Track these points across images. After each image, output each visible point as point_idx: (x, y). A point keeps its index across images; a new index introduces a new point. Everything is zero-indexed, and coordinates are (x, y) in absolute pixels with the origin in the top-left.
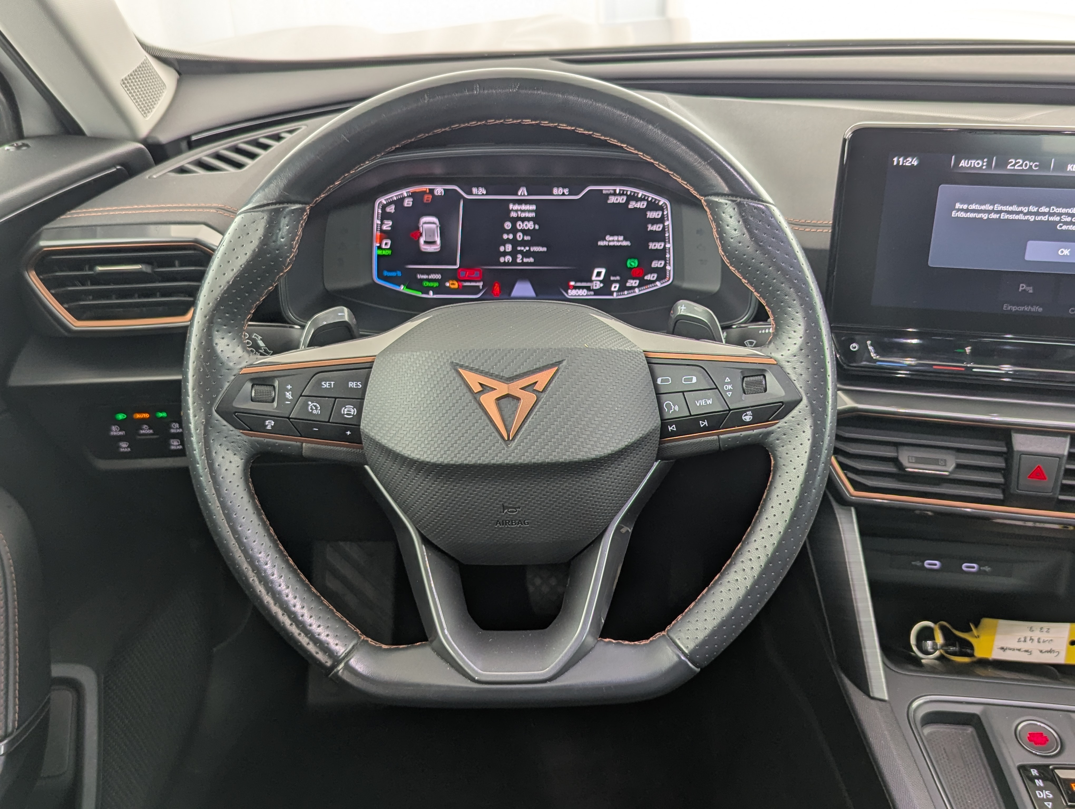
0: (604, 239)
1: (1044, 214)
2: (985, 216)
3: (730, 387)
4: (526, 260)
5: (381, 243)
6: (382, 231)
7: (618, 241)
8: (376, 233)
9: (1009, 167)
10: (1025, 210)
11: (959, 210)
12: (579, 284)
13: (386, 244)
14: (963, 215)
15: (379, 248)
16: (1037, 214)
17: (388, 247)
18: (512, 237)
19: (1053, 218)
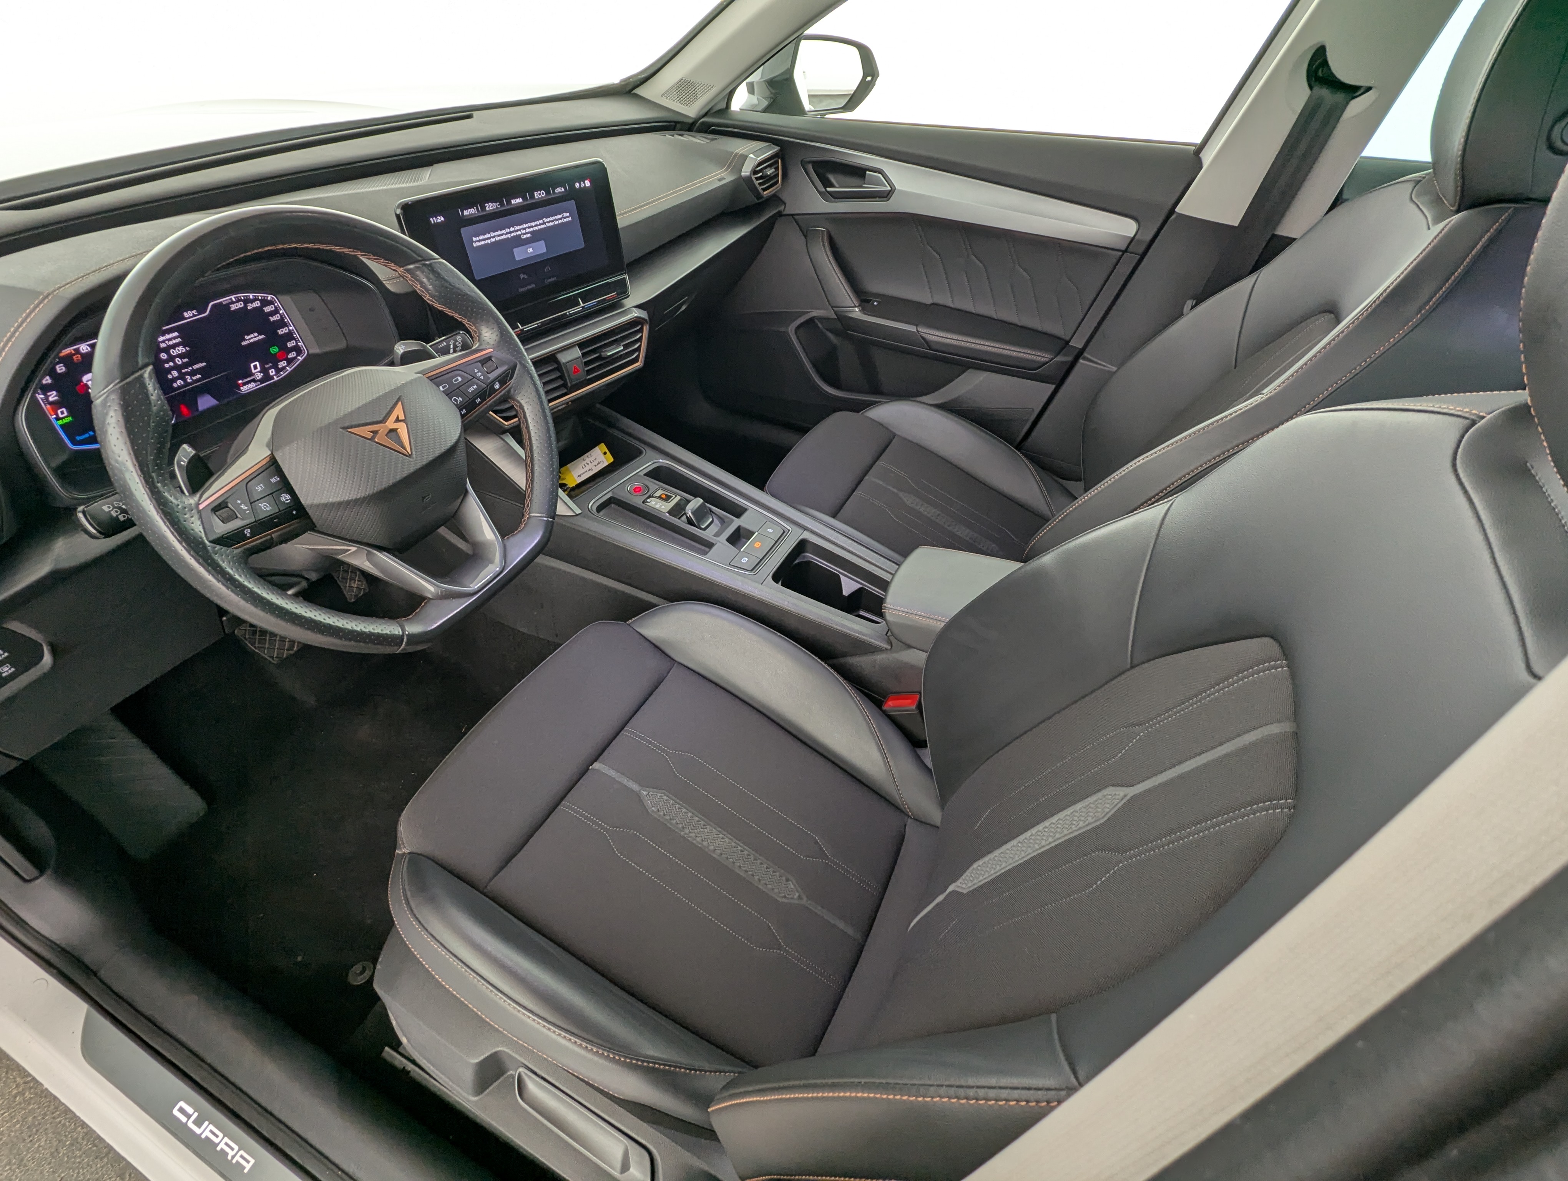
0: (245, 340)
1: (513, 232)
2: (489, 241)
3: (480, 374)
4: (194, 378)
5: (57, 414)
6: (51, 403)
7: (255, 337)
8: (47, 408)
9: (487, 209)
10: (504, 232)
11: (475, 242)
12: (245, 380)
13: (63, 412)
14: (478, 244)
15: (58, 419)
16: (510, 232)
17: (66, 414)
18: (171, 364)
19: (519, 233)
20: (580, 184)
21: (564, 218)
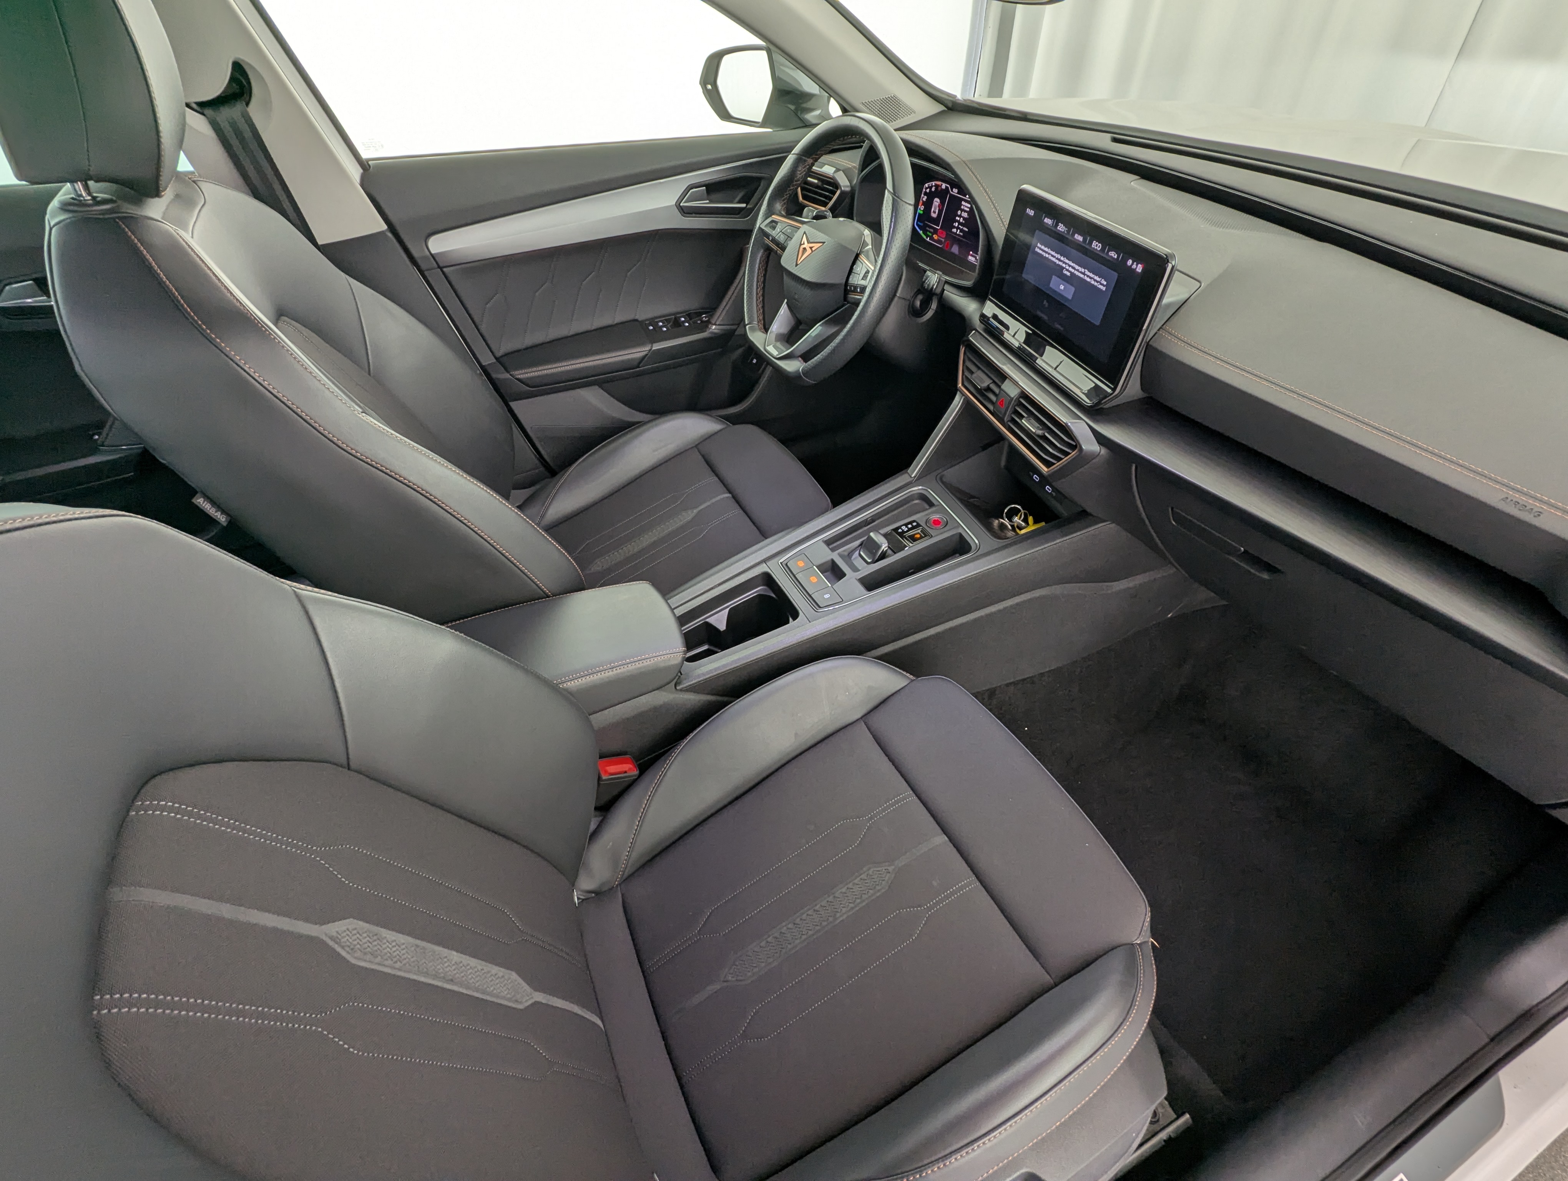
2: (1044, 254)
9: (1058, 228)
18: (959, 219)
19: (1064, 265)
20: (1133, 264)
21: (1099, 283)
